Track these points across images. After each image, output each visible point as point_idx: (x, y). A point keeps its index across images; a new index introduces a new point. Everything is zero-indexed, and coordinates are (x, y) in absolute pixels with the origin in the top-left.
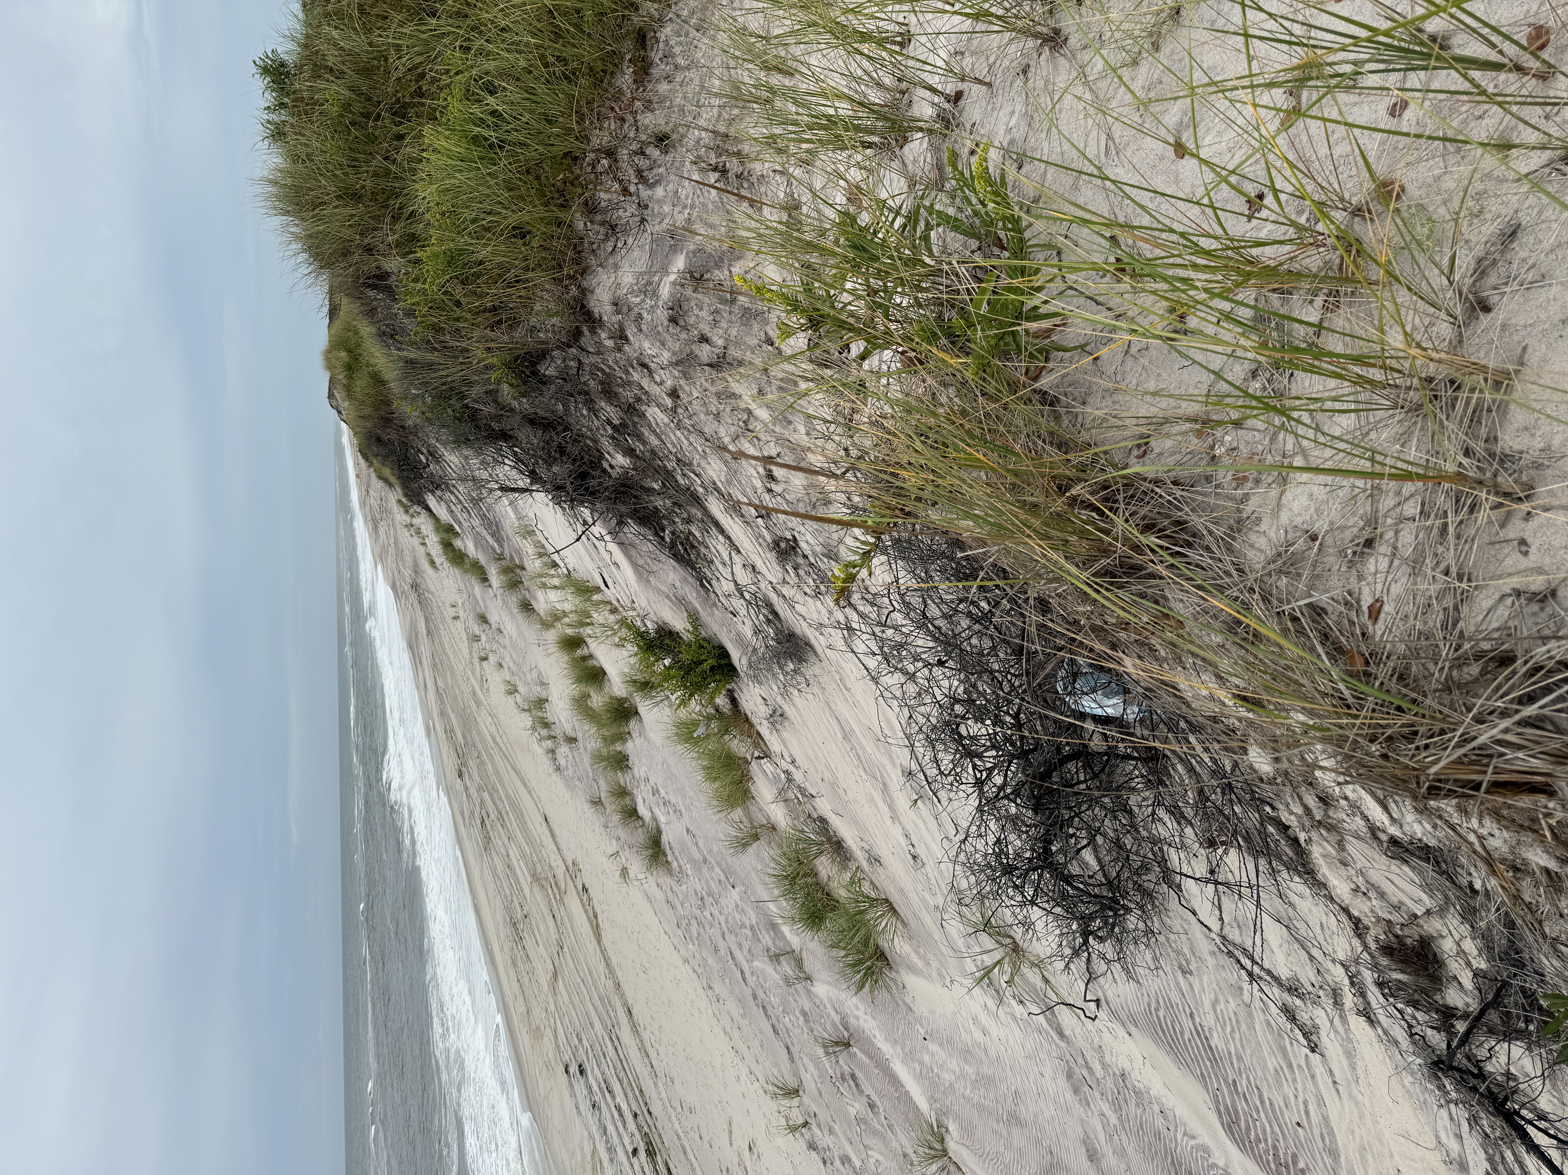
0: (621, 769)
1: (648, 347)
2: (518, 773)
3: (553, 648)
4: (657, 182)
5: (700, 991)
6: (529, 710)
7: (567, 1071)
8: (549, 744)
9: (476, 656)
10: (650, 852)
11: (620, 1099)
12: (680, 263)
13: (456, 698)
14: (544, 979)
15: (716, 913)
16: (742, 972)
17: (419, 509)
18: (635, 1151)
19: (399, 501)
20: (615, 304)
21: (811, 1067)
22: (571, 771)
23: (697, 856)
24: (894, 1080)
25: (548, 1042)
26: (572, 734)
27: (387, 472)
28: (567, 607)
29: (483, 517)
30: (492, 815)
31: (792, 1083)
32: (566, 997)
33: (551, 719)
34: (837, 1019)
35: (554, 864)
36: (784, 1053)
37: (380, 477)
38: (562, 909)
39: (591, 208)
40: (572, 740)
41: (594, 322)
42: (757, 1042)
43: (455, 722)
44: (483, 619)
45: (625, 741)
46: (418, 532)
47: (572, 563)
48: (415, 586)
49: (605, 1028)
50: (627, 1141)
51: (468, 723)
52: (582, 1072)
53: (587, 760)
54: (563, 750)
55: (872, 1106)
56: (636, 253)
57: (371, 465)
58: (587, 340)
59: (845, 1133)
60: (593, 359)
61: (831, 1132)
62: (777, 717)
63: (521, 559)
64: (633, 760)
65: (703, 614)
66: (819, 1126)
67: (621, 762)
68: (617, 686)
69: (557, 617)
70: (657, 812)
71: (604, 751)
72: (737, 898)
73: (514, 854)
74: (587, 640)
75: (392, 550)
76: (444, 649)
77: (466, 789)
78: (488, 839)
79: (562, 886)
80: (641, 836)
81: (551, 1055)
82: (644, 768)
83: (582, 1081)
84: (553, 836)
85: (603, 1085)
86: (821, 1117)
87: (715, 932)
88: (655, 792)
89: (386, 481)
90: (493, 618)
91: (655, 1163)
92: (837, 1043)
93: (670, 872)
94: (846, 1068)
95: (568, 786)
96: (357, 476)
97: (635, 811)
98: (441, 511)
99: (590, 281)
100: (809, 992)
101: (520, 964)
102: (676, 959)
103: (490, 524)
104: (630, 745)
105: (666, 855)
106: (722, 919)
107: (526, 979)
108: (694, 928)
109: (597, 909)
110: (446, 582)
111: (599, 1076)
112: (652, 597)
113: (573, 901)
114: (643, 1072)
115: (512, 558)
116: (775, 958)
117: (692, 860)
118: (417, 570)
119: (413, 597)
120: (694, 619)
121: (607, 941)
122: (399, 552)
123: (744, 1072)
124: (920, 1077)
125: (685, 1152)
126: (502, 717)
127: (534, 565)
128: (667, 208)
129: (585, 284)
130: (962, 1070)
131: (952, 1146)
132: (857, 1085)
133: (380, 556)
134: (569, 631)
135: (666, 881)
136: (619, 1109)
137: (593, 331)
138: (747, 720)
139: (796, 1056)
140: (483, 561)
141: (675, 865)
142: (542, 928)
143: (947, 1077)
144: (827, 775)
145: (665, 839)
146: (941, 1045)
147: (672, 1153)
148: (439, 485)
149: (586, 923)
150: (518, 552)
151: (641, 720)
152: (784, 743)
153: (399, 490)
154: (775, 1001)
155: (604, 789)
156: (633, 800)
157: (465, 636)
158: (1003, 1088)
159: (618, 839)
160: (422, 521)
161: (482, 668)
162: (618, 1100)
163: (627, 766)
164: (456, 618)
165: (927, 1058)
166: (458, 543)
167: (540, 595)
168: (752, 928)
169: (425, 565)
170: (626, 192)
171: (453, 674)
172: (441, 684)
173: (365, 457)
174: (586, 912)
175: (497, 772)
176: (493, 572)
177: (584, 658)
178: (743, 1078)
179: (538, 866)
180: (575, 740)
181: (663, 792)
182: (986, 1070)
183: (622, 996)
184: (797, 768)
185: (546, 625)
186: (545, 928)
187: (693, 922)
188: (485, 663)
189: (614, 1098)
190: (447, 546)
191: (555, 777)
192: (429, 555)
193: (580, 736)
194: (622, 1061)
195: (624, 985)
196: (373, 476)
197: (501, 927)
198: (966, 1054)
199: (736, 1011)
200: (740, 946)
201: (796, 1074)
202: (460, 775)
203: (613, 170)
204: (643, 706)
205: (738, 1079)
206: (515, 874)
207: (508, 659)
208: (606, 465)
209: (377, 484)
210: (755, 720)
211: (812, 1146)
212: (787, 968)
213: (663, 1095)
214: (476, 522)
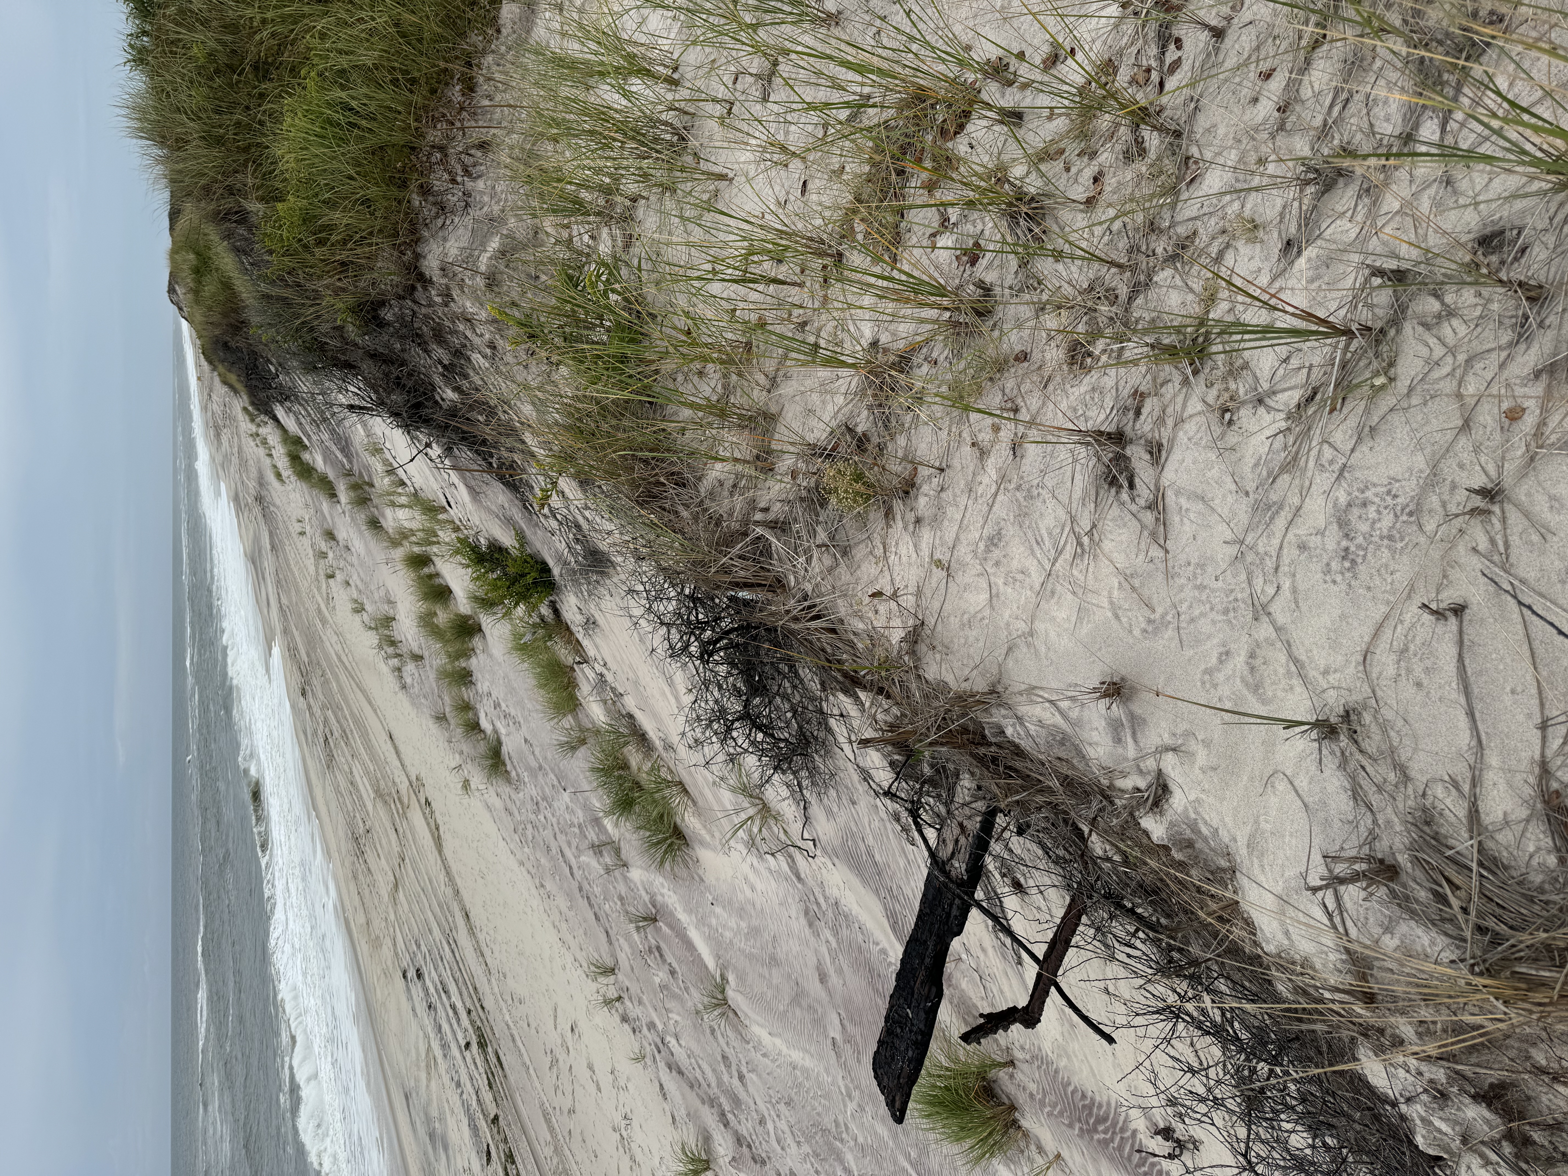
0: (465, 684)
1: (470, 307)
2: (363, 691)
3: (400, 566)
4: (479, 177)
5: (534, 891)
6: (376, 629)
7: (405, 976)
8: (395, 662)
9: (322, 573)
10: (490, 762)
11: (456, 999)
12: (494, 244)
13: (300, 615)
14: (384, 889)
15: (549, 815)
16: (571, 868)
17: (266, 419)
18: (468, 1045)
19: (245, 409)
20: (443, 269)
21: (626, 946)
22: (416, 690)
23: (534, 764)
24: (689, 946)
25: (386, 951)
26: (419, 652)
27: (232, 378)
28: (414, 525)
29: (333, 432)
30: (336, 734)
31: (610, 963)
32: (406, 906)
33: (398, 638)
34: (647, 898)
35: (397, 780)
36: (603, 937)
37: (225, 382)
38: (405, 823)
39: (425, 191)
40: (417, 658)
41: (425, 281)
42: (581, 931)
43: (298, 639)
44: (330, 535)
45: (469, 657)
46: (264, 442)
47: (419, 482)
48: (259, 499)
49: (443, 932)
50: (460, 1036)
51: (313, 641)
52: (419, 975)
53: (432, 676)
54: (410, 668)
55: (673, 973)
56: (461, 231)
57: (214, 369)
58: (419, 294)
59: (651, 1001)
60: (424, 310)
61: (640, 1002)
62: (590, 623)
63: (370, 476)
64: (477, 675)
65: (528, 533)
66: (630, 999)
67: (465, 678)
68: (463, 603)
69: (404, 535)
70: (498, 725)
71: (449, 667)
72: (568, 800)
73: (357, 771)
74: (434, 558)
75: (235, 460)
76: (288, 565)
77: (310, 707)
78: (331, 757)
79: (406, 801)
80: (482, 747)
81: (389, 963)
82: (487, 684)
83: (419, 985)
84: (397, 752)
85: (439, 987)
86: (632, 990)
87: (547, 834)
88: (497, 705)
89: (231, 387)
90: (342, 534)
91: (485, 1053)
92: (645, 919)
93: (509, 781)
94: (653, 942)
95: (413, 704)
96: (199, 378)
97: (478, 724)
98: (290, 423)
99: (421, 249)
100: (625, 878)
101: (361, 877)
102: (513, 863)
103: (339, 439)
104: (474, 661)
105: (504, 764)
106: (554, 820)
107: (367, 892)
108: (529, 832)
109: (439, 821)
110: (292, 496)
111: (436, 978)
112: (483, 516)
113: (416, 816)
114: (478, 970)
115: (360, 473)
116: (597, 849)
117: (529, 769)
118: (261, 482)
119: (257, 510)
120: (521, 537)
121: (447, 851)
122: (243, 463)
123: (569, 959)
124: (709, 939)
125: (514, 1040)
126: (348, 636)
127: (383, 482)
128: (486, 199)
129: (419, 250)
130: (738, 926)
131: (731, 993)
132: (661, 956)
133: (221, 466)
134: (416, 549)
135: (506, 789)
136: (454, 1008)
137: (425, 289)
138: (568, 628)
139: (613, 938)
140: (331, 476)
141: (513, 774)
142: (384, 842)
143: (728, 934)
144: (631, 675)
145: (504, 749)
146: (724, 907)
147: (502, 1042)
148: (287, 396)
149: (428, 836)
150: (368, 468)
151: (484, 637)
152: (597, 647)
153: (245, 397)
154: (597, 890)
155: (448, 706)
156: (476, 715)
157: (311, 553)
158: (766, 935)
159: (461, 753)
160: (269, 431)
161: (328, 586)
162: (453, 999)
163: (471, 682)
164: (302, 534)
165: (714, 921)
166: (306, 456)
167: (388, 512)
168: (580, 826)
169: (271, 477)
170: (453, 181)
171: (298, 591)
172: (284, 601)
173: (210, 362)
174: (428, 824)
175: (341, 689)
176: (342, 489)
177: (430, 576)
178: (569, 966)
179: (382, 782)
180: (422, 658)
181: (503, 705)
182: (755, 922)
183: (461, 902)
184: (609, 670)
185: (395, 543)
186: (388, 842)
187: (529, 826)
188: (331, 581)
189: (449, 998)
190: (295, 459)
191: (401, 695)
192: (275, 466)
193: (426, 654)
194: (458, 962)
195: (463, 892)
196: (217, 380)
197: (343, 843)
198: (741, 912)
199: (562, 902)
200: (569, 844)
201: (614, 956)
202: (304, 693)
203: (443, 162)
204: (486, 621)
205: (564, 968)
206: (358, 791)
207: (355, 577)
208: (438, 398)
209: (221, 389)
210: (574, 629)
211: (625, 1019)
212: (608, 859)
213: (496, 990)
214: (325, 436)
